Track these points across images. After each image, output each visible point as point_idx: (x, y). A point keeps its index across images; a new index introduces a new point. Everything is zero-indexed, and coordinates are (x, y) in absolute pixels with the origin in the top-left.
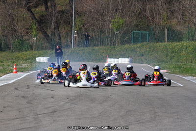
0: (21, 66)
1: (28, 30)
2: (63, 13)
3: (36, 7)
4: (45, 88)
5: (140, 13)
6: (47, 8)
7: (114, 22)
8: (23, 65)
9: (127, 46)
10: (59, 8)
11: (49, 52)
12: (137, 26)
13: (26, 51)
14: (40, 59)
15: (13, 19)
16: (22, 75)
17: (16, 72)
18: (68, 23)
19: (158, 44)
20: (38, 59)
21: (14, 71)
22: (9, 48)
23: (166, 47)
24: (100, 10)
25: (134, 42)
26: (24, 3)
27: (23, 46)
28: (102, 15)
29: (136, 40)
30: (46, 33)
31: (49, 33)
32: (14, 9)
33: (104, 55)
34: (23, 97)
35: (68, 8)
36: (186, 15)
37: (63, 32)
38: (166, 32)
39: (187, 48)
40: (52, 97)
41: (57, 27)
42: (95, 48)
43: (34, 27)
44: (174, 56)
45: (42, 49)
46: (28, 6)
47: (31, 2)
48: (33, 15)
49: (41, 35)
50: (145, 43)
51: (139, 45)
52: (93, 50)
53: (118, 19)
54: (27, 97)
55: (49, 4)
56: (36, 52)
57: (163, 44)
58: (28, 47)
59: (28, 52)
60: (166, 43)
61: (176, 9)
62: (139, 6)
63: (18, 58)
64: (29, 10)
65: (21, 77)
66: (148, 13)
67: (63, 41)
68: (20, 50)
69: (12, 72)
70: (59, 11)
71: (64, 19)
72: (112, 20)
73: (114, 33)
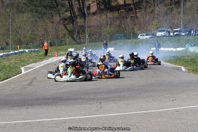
1: (65, 35)
3: (68, 24)
5: (119, 26)
6: (73, 24)
8: (61, 53)
9: (113, 42)
10: (79, 24)
11: (75, 46)
12: (117, 32)
14: (70, 49)
15: (57, 30)
17: (57, 56)
18: (84, 31)
19: (128, 40)
22: (56, 45)
23: (132, 42)
24: (99, 25)
25: (117, 40)
26: (62, 22)
27: (62, 43)
28: (100, 27)
29: (117, 39)
31: (75, 37)
33: (101, 46)
35: (84, 24)
36: (141, 26)
37: (81, 36)
38: (132, 34)
41: (78, 33)
43: (67, 34)
45: (72, 44)
48: (67, 28)
49: (70, 38)
50: (122, 40)
52: (96, 44)
53: (108, 29)
55: (74, 23)
56: (68, 46)
58: (64, 44)
59: (64, 47)
60: (132, 40)
61: (136, 23)
62: (118, 22)
63: (60, 50)
64: (65, 25)
65: (59, 59)
66: (123, 25)
67: (82, 40)
68: (61, 45)
69: (55, 56)
70: (79, 26)
71: (82, 29)
72: (105, 29)
73: (106, 36)
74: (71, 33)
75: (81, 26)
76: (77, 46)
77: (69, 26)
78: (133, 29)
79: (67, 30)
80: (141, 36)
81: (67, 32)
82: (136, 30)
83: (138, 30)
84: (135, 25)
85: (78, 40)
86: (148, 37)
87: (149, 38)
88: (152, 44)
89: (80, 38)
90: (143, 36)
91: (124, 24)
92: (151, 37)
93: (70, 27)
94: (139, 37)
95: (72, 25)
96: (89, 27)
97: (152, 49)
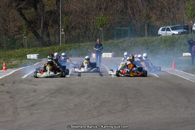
0: (11, 64)
1: (20, 28)
2: (52, 13)
3: (26, 9)
4: (30, 83)
5: (122, 11)
6: (36, 8)
7: (97, 20)
8: (14, 62)
9: (110, 41)
10: (47, 9)
11: (39, 49)
12: (119, 23)
13: (18, 49)
14: (30, 56)
15: (5, 20)
16: (11, 72)
17: (6, 69)
18: (56, 22)
19: (138, 39)
20: (28, 56)
21: (4, 68)
23: (146, 41)
24: (85, 9)
26: (14, 5)
28: (87, 13)
29: (118, 36)
30: (36, 32)
31: (40, 32)
32: (6, 11)
33: (89, 50)
34: (8, 92)
35: (56, 8)
36: (164, 12)
37: (51, 31)
38: (146, 27)
39: (165, 42)
40: (34, 92)
41: (46, 25)
42: (81, 44)
43: (25, 27)
44: (153, 50)
45: (33, 47)
46: (18, 7)
47: (21, 4)
48: (24, 15)
49: (31, 34)
50: (127, 38)
51: (121, 40)
52: (80, 46)
53: (102, 17)
54: (11, 92)
55: (38, 6)
56: (27, 50)
57: (144, 38)
58: (19, 45)
59: (19, 50)
60: (146, 38)
61: (155, 6)
63: (11, 56)
64: (20, 10)
65: (9, 74)
66: (129, 10)
67: (52, 38)
68: (14, 48)
69: (2, 69)
70: (48, 12)
71: (53, 18)
72: (96, 18)
73: (98, 30)
74: (32, 24)
75: (51, 12)
76: (44, 48)
77: (27, 11)
78: (148, 17)
79: (25, 18)
80: (163, 30)
81: (23, 23)
82: (153, 19)
83: (158, 19)
84: (152, 9)
85: (46, 39)
86: (176, 32)
87: (179, 34)
88: (185, 45)
89: (48, 35)
90: (168, 30)
91: (132, 8)
92: (182, 33)
93: (30, 13)
94: (160, 32)
95: (33, 9)
96: (66, 14)
97: (185, 54)
